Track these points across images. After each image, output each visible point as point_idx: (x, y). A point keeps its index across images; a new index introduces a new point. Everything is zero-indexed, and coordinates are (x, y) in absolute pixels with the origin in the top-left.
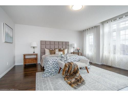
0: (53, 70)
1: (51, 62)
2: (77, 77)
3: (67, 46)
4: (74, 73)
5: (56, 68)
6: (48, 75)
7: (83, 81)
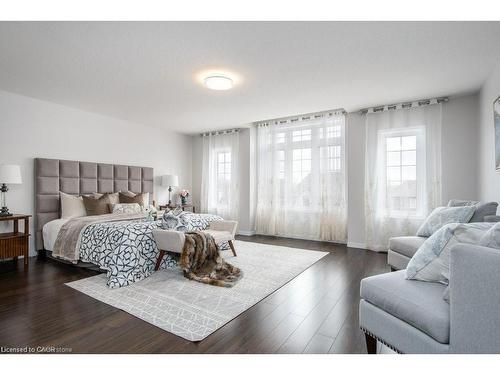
0: (142, 261)
1: (133, 236)
2: (219, 267)
3: (145, 182)
4: (208, 258)
5: (149, 255)
6: (131, 277)
7: (238, 271)
